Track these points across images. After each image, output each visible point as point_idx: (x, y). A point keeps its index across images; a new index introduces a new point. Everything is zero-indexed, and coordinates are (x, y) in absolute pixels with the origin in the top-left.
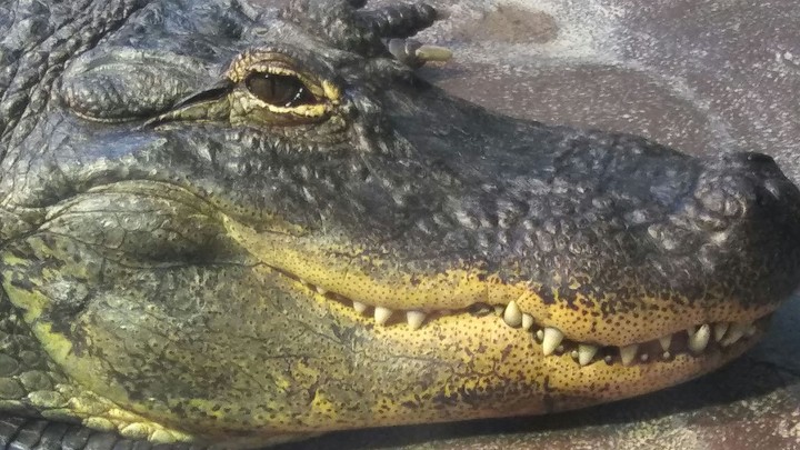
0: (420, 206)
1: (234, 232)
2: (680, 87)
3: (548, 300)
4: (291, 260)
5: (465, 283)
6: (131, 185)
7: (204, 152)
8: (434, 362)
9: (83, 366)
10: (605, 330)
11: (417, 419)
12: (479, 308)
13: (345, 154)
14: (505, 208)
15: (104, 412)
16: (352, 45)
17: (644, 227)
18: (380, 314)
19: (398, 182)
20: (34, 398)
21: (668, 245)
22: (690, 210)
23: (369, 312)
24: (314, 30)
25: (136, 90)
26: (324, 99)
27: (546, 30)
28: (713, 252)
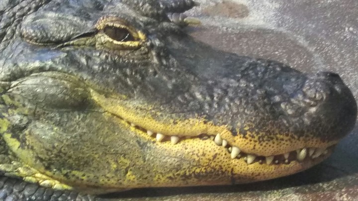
0: (179, 89)
1: (95, 97)
2: (302, 41)
3: (234, 134)
4: (120, 110)
5: (197, 124)
6: (50, 74)
7: (83, 60)
8: (182, 159)
9: (24, 154)
10: (259, 149)
11: (173, 184)
12: (203, 136)
13: (147, 64)
14: (217, 92)
15: (33, 175)
16: (153, 16)
17: (279, 104)
18: (159, 137)
19: (170, 78)
20: (2, 167)
21: (290, 112)
22: (300, 97)
23: (154, 135)
24: (136, 8)
25: (55, 32)
26: (138, 39)
27: (244, 12)
28: (310, 116)
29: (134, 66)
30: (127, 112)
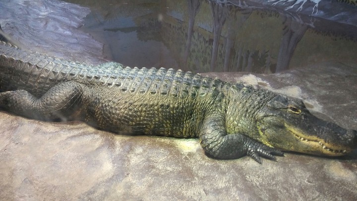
0: (309, 127)
1: (286, 125)
2: (331, 118)
4: (292, 130)
5: (315, 138)
6: (275, 117)
7: (284, 115)
8: (308, 146)
9: (264, 136)
10: (332, 147)
11: (304, 152)
12: (316, 141)
13: (301, 119)
14: (321, 130)
15: (265, 142)
17: (339, 136)
18: (302, 139)
19: (307, 124)
20: (258, 139)
21: (342, 139)
22: (346, 135)
23: (301, 138)
24: (298, 103)
25: (276, 106)
26: (299, 112)
27: (312, 107)
28: (349, 141)
29: (297, 119)
30: (295, 131)
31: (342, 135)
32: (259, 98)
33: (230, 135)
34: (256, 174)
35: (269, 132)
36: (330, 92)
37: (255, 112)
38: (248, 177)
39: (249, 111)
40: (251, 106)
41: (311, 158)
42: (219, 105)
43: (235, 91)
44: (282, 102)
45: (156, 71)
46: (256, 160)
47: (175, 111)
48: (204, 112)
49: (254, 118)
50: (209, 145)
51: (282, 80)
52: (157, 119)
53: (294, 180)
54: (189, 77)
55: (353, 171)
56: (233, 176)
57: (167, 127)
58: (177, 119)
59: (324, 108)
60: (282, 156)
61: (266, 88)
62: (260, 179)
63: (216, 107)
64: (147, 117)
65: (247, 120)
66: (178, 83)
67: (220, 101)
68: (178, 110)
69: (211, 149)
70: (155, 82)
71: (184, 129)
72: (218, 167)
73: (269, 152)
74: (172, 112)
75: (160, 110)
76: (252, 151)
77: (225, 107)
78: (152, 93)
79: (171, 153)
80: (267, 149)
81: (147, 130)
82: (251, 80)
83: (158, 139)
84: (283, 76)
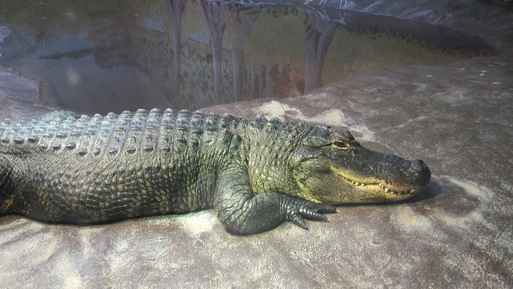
0: (364, 166)
1: (332, 168)
2: (387, 146)
4: (342, 173)
5: (373, 180)
6: (316, 159)
7: (328, 155)
8: (366, 192)
9: (306, 189)
12: (375, 184)
13: (351, 156)
14: (378, 167)
15: (308, 197)
17: (402, 172)
18: (357, 184)
19: (360, 162)
21: (407, 175)
22: (411, 169)
23: (355, 183)
24: (343, 135)
25: (316, 143)
26: (347, 147)
27: (361, 135)
28: (415, 177)
29: (346, 157)
30: (345, 174)
31: (406, 169)
32: (290, 136)
33: (258, 196)
34: (302, 246)
35: (312, 182)
36: (380, 111)
37: (288, 156)
38: (293, 253)
39: (280, 156)
40: (281, 148)
41: (372, 208)
42: (235, 154)
43: (256, 130)
44: (323, 137)
45: (131, 116)
46: (300, 226)
47: (170, 175)
48: (216, 169)
49: (288, 166)
50: (230, 216)
51: (315, 104)
52: (144, 191)
53: (356, 244)
54: (184, 119)
55: (426, 216)
56: (272, 257)
57: (162, 200)
58: (175, 186)
59: (376, 135)
60: (334, 212)
61: (297, 117)
62: (310, 253)
63: (232, 157)
64: (127, 191)
65: (279, 170)
66: (169, 130)
67: (236, 148)
68: (175, 172)
69: (235, 222)
70: (132, 133)
71: (190, 198)
72: (248, 247)
73: (316, 210)
74: (165, 176)
75: (147, 176)
76: (293, 213)
77: (245, 156)
78: (130, 152)
79: (174, 241)
80: (312, 206)
81: (131, 210)
82: (274, 109)
83: (150, 222)
84: (317, 97)
